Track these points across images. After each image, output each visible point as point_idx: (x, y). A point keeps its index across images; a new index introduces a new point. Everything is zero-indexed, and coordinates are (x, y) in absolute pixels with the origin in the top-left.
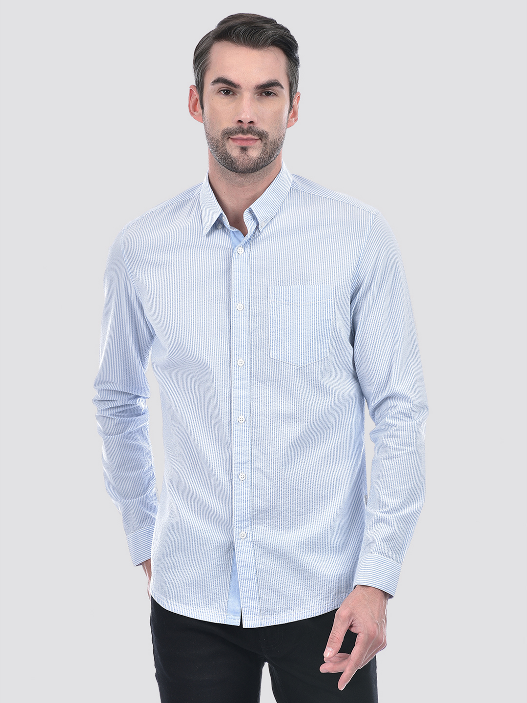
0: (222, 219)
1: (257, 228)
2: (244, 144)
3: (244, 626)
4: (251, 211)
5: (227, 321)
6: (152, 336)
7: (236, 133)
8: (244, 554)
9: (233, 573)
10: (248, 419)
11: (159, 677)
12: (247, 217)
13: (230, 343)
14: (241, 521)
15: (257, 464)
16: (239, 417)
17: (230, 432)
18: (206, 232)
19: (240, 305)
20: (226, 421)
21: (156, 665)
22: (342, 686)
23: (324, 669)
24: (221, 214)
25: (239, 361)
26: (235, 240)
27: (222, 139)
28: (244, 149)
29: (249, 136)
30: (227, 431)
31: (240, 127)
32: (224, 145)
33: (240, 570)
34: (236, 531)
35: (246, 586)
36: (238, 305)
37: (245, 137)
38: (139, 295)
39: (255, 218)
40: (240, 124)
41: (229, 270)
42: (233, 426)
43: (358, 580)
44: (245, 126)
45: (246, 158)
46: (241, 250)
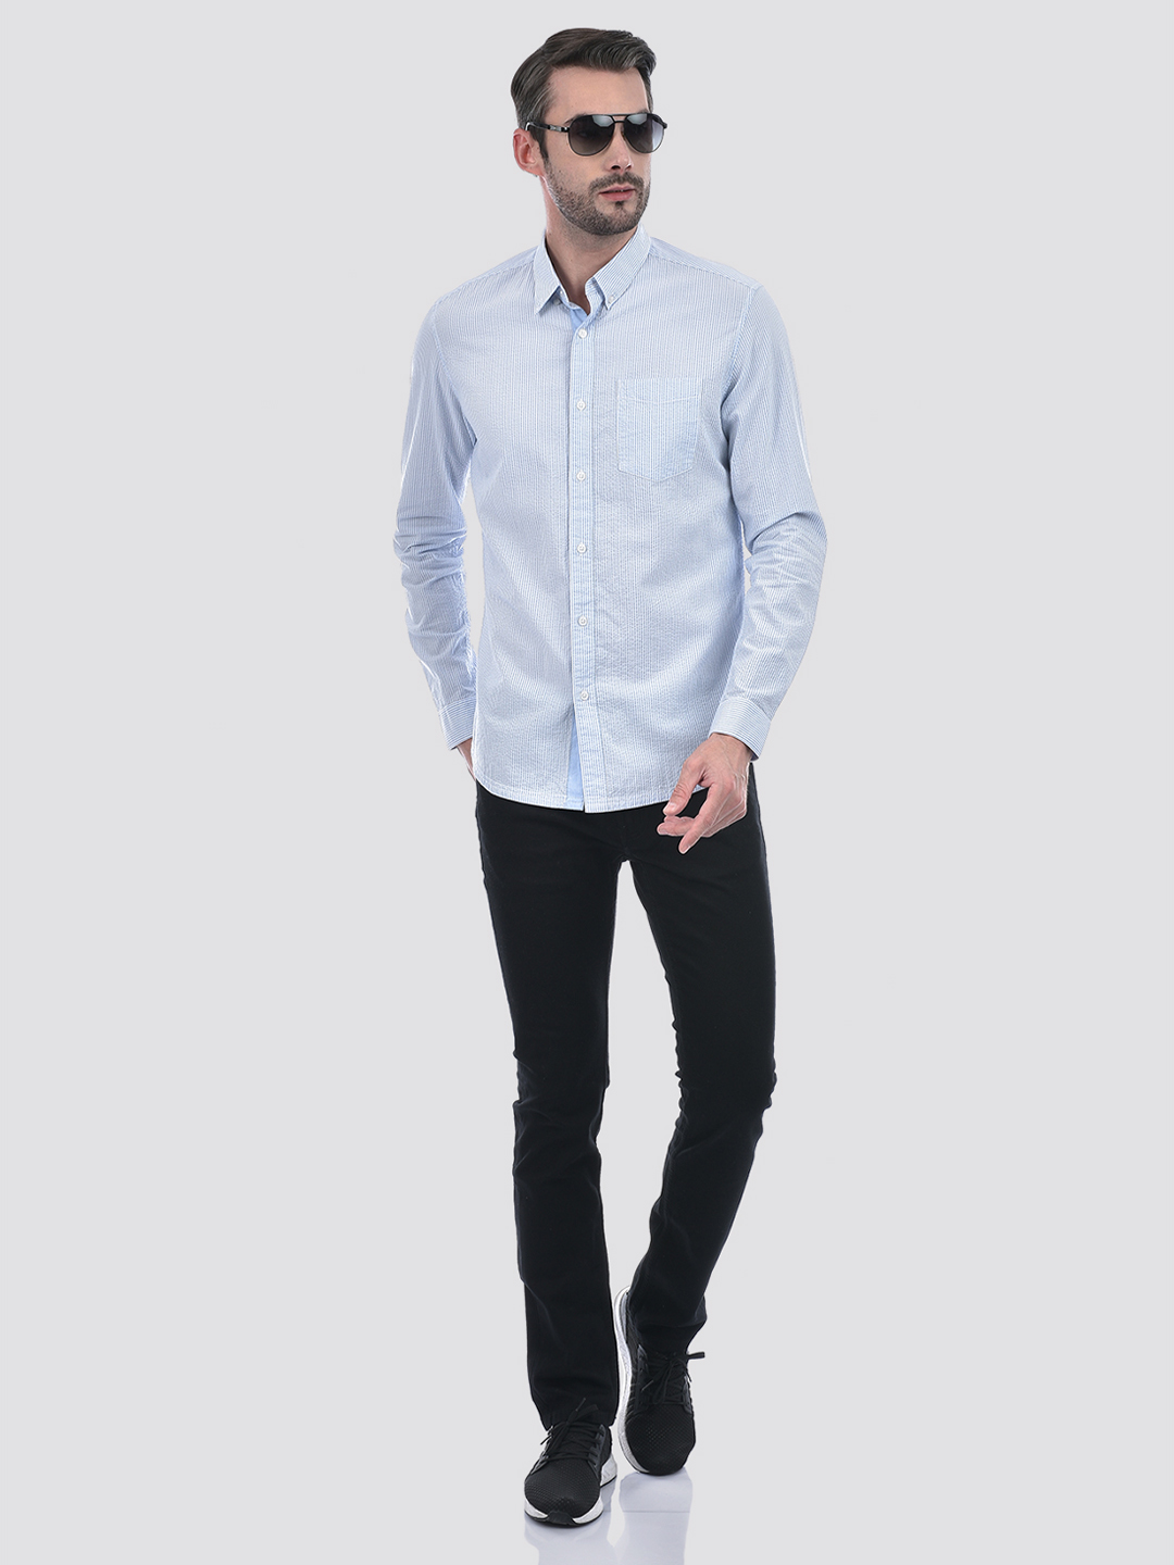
0: (559, 295)
1: (603, 303)
2: (620, 197)
3: (587, 811)
4: (595, 282)
5: (565, 422)
6: (471, 443)
7: (610, 182)
8: (587, 719)
9: (574, 744)
10: (590, 547)
11: (488, 883)
12: (589, 290)
13: (568, 451)
14: (582, 678)
15: (601, 606)
16: (579, 545)
17: (567, 565)
18: (538, 309)
19: (581, 402)
20: (562, 550)
21: (484, 868)
22: (683, 848)
23: (662, 829)
24: (559, 287)
25: (580, 473)
26: (576, 320)
27: (590, 194)
28: (619, 204)
29: (627, 185)
30: (563, 563)
31: (615, 174)
32: (591, 202)
33: (581, 740)
34: (575, 690)
35: (588, 760)
36: (579, 403)
37: (622, 186)
38: (454, 389)
39: (599, 291)
40: (614, 171)
41: (568, 358)
42: (571, 557)
43: (714, 729)
44: (621, 173)
45: (624, 214)
46: (583, 333)
